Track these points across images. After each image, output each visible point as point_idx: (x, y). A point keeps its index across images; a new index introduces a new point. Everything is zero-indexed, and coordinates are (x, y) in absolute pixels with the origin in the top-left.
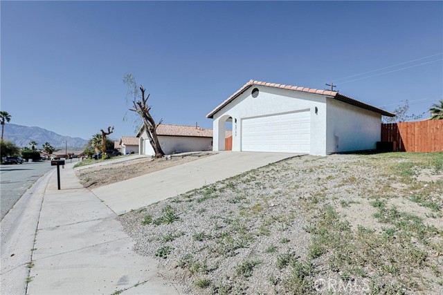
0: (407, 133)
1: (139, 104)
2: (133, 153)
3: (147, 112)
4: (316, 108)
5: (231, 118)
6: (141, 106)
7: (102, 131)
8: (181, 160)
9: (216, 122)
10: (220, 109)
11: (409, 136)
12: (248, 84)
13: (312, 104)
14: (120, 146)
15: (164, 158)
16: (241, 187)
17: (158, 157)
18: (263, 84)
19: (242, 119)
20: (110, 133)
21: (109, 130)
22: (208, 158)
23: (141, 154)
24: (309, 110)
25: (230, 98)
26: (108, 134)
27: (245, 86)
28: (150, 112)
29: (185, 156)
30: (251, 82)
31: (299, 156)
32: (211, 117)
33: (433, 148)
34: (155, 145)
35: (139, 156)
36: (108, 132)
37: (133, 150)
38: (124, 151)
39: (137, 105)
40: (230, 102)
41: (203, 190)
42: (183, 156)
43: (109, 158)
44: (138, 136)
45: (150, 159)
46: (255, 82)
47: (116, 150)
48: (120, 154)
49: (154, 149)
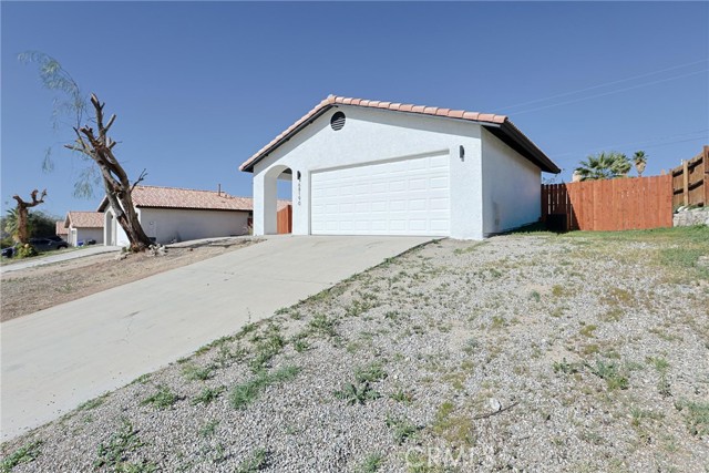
0: (582, 200)
1: (89, 133)
2: (93, 243)
3: (108, 151)
4: (461, 147)
5: (288, 171)
6: (91, 138)
7: (17, 198)
8: (188, 255)
9: (259, 179)
10: (266, 154)
11: (585, 204)
12: (324, 103)
13: (453, 141)
14: (66, 231)
15: (149, 253)
16: (352, 329)
17: (136, 251)
18: (356, 101)
19: (311, 172)
20: (35, 203)
21: (34, 197)
22: (246, 249)
23: (109, 243)
24: (446, 152)
25: (287, 132)
26: (31, 205)
27: (318, 107)
28: (114, 151)
29: (198, 246)
30: (330, 99)
31: (435, 242)
32: (249, 169)
33: (621, 223)
34: (129, 226)
35: (105, 247)
36: (31, 201)
37: (92, 237)
38: (73, 240)
39: (82, 134)
40: (287, 138)
41: (246, 343)
42: (192, 248)
43: (34, 254)
44: (102, 210)
45: (118, 256)
46: (339, 99)
47: (58, 239)
48: (66, 245)
49: (128, 233)
